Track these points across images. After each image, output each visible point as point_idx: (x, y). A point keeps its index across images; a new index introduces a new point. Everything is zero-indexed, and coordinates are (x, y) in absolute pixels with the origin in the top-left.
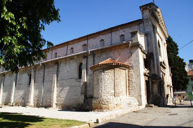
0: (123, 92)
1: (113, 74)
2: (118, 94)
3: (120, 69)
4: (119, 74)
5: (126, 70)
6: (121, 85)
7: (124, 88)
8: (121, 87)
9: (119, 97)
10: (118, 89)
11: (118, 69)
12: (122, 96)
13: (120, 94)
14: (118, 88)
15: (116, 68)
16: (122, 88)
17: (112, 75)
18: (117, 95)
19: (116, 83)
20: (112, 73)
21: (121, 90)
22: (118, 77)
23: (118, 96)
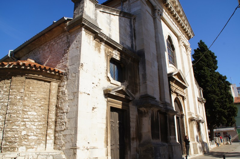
0: (30, 138)
1: (6, 92)
2: (10, 142)
3: (26, 78)
4: (22, 91)
5: (49, 82)
6: (25, 120)
7: (35, 127)
8: (25, 125)
9: (14, 151)
10: (12, 130)
11: (23, 78)
12: (27, 148)
13: (16, 144)
14: (14, 127)
15: (15, 76)
16: (28, 126)
17: (4, 94)
18: (6, 145)
19: (9, 113)
20: (5, 89)
21: (24, 133)
22: (19, 99)
23: (11, 148)
